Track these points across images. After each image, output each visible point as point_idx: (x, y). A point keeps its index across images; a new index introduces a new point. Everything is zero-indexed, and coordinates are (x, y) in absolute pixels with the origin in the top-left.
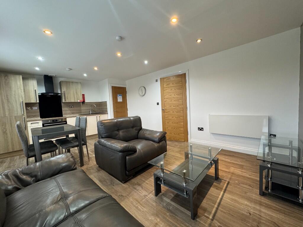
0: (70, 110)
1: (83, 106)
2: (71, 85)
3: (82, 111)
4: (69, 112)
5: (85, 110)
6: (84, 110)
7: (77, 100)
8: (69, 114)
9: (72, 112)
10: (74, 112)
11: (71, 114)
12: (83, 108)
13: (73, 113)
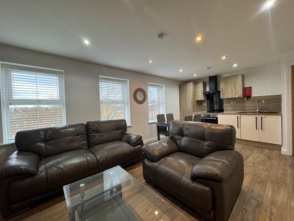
0: (231, 107)
1: (249, 101)
2: (229, 80)
3: (246, 108)
4: (230, 108)
5: (251, 107)
6: (248, 107)
7: (235, 95)
8: (231, 110)
9: (234, 108)
10: (235, 108)
11: (232, 111)
12: (248, 104)
13: (234, 110)
